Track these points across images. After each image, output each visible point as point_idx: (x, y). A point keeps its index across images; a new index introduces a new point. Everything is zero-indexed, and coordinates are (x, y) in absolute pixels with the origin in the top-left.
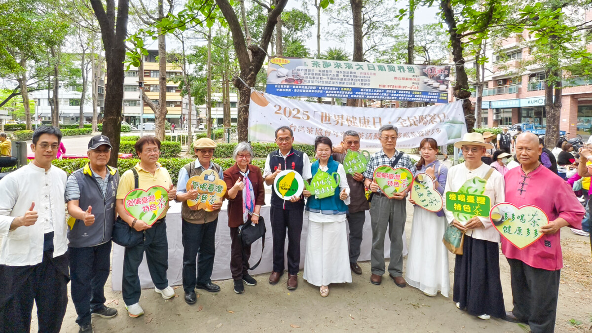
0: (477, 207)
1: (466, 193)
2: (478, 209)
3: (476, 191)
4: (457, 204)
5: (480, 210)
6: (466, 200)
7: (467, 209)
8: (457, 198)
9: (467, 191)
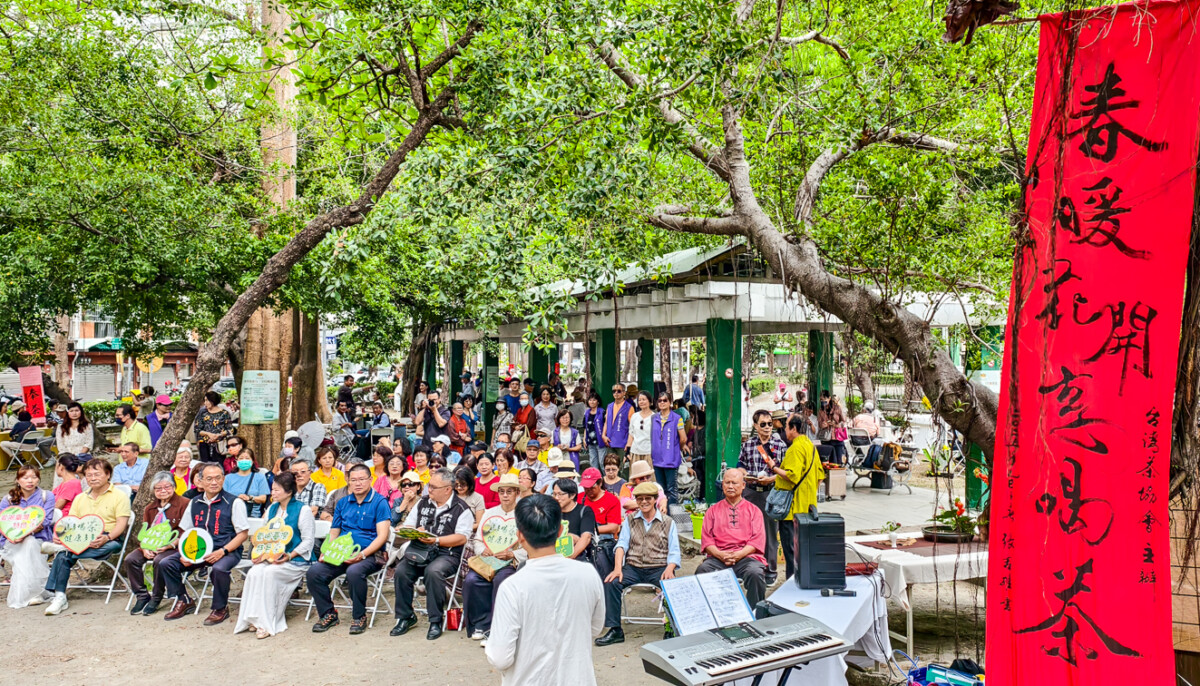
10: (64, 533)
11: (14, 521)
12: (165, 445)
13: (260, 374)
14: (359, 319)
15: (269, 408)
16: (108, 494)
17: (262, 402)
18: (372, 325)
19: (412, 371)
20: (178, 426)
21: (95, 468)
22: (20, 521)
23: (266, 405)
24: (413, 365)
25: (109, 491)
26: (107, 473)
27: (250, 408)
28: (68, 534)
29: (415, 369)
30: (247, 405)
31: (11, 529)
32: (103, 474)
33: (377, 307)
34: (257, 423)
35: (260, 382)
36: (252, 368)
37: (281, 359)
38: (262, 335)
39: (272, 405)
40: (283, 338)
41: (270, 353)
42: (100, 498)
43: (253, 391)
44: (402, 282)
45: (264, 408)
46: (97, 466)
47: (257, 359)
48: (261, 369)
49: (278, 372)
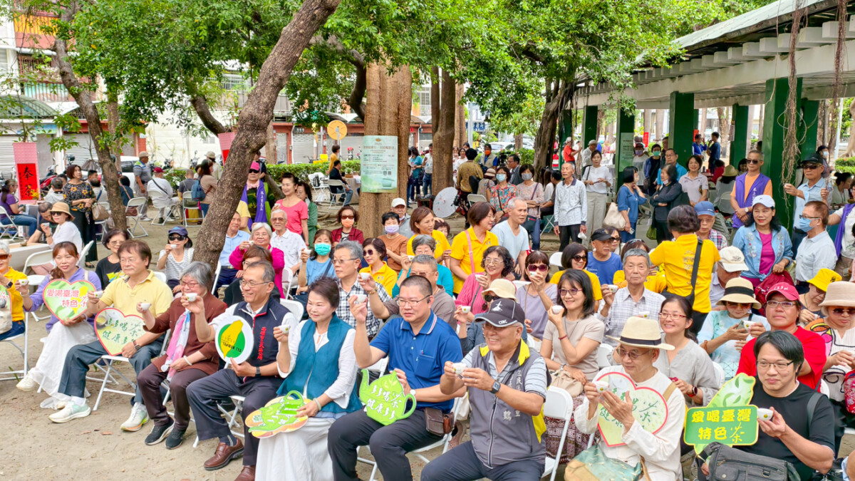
0: (737, 429)
1: (722, 406)
2: (738, 433)
3: (739, 399)
4: (704, 429)
5: (742, 433)
6: (721, 419)
7: (721, 434)
8: (705, 418)
9: (724, 403)
10: (104, 326)
11: (62, 298)
12: (210, 225)
13: (378, 140)
14: (471, 74)
15: (387, 176)
16: (147, 283)
17: (380, 169)
18: (487, 80)
19: (544, 138)
20: (223, 201)
21: (129, 251)
22: (70, 299)
23: (385, 173)
24: (546, 132)
25: (148, 281)
26: (143, 258)
27: (369, 176)
28: (107, 329)
29: (547, 136)
30: (367, 173)
31: (60, 308)
32: (138, 260)
33: (492, 58)
34: (376, 191)
35: (378, 147)
36: (371, 133)
37: (400, 123)
38: (380, 97)
39: (390, 173)
40: (402, 100)
41: (387, 117)
42: (137, 288)
43: (372, 157)
44: (524, 29)
45: (384, 177)
46: (132, 250)
47: (376, 122)
48: (379, 134)
49: (396, 138)
